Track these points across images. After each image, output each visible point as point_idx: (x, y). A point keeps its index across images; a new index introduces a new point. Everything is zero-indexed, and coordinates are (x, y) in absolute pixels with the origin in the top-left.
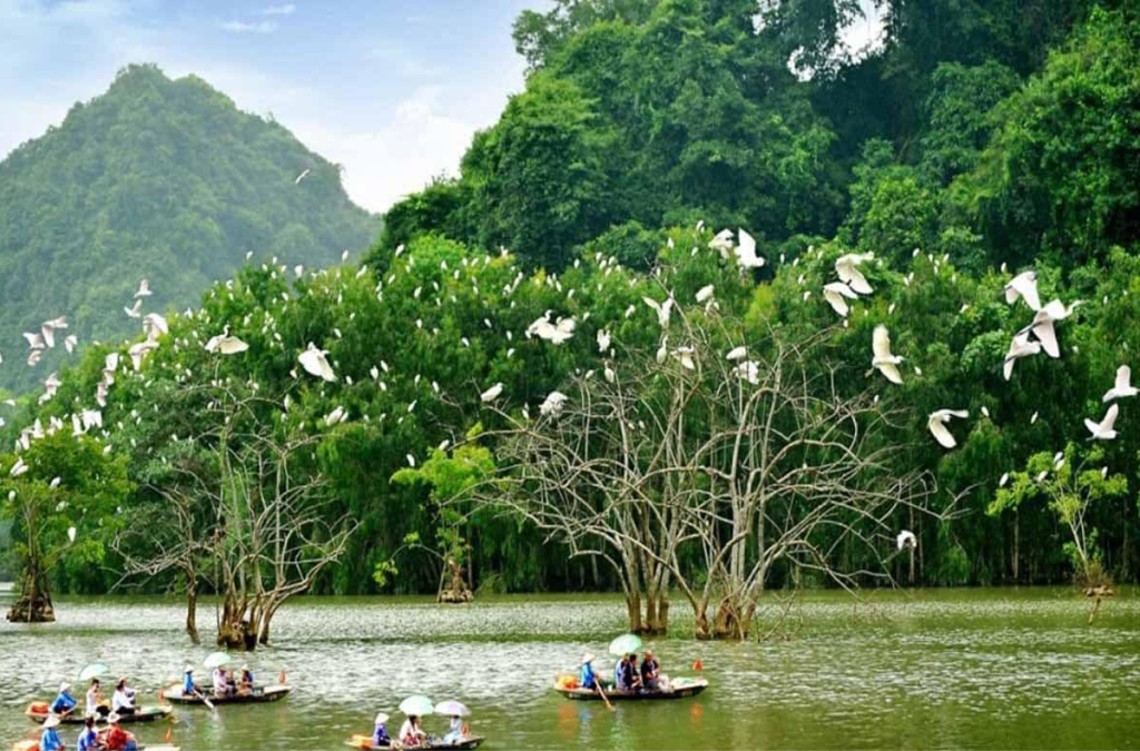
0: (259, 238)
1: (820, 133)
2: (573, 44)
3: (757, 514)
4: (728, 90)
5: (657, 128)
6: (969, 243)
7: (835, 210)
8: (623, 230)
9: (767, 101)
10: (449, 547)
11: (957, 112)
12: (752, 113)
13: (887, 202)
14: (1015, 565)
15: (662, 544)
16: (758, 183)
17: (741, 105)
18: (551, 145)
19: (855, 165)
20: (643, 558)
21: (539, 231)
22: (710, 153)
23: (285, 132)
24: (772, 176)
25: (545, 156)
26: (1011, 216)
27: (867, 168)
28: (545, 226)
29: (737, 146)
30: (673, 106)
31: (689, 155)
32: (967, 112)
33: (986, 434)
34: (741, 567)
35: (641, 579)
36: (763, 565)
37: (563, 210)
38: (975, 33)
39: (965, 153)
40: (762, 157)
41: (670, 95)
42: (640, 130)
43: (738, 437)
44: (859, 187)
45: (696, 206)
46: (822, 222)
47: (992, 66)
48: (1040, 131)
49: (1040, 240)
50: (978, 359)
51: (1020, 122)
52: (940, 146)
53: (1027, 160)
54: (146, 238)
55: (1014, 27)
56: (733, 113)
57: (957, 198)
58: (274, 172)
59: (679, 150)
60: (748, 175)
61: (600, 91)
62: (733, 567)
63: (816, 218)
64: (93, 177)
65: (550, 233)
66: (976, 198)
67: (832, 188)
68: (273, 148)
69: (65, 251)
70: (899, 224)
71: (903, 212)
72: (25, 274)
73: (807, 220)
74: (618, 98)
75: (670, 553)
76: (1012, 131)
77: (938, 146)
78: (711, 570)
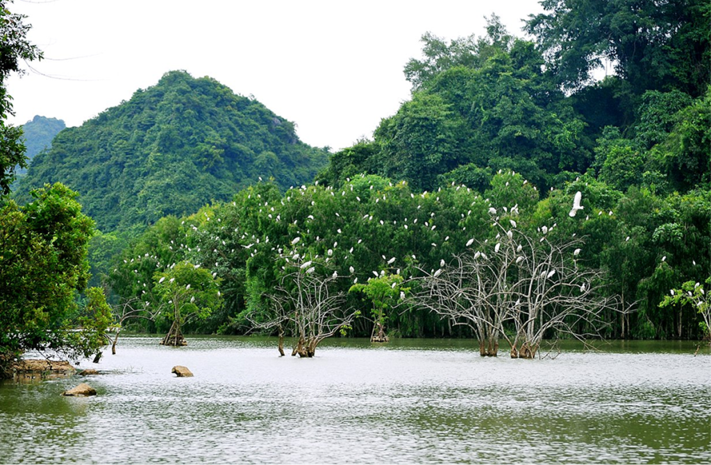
0: (246, 158)
1: (578, 123)
2: (439, 77)
3: (540, 310)
4: (526, 101)
5: (485, 118)
6: (660, 178)
7: (586, 159)
8: (466, 167)
9: (548, 107)
10: (377, 317)
11: (655, 114)
12: (540, 112)
13: (615, 157)
14: (680, 331)
15: (496, 321)
16: (543, 146)
17: (533, 109)
18: (426, 127)
19: (598, 138)
20: (487, 326)
21: (418, 168)
22: (515, 132)
23: (262, 106)
24: (551, 143)
25: (422, 132)
26: (684, 165)
27: (604, 140)
28: (421, 165)
29: (531, 128)
30: (494, 108)
31: (504, 132)
32: (662, 114)
33: (664, 269)
34: (532, 331)
35: (486, 334)
36: (542, 331)
37: (433, 158)
38: (666, 76)
39: (660, 134)
40: (545, 134)
41: (493, 103)
42: (476, 120)
43: (532, 281)
44: (599, 149)
45: (507, 156)
46: (579, 165)
47: (676, 92)
48: (701, 126)
49: (701, 177)
50: (662, 235)
51: (690, 120)
52: (646, 130)
53: (694, 139)
54: (179, 157)
55: (689, 74)
56: (528, 112)
57: (653, 156)
58: (254, 125)
59: (498, 131)
60: (537, 142)
61: (453, 101)
62: (529, 331)
63: (576, 163)
64: (148, 127)
65: (424, 168)
66: (665, 156)
67: (585, 149)
68: (254, 113)
69: (131, 163)
70: (622, 168)
71: (624, 162)
72: (108, 173)
73: (571, 164)
74: (464, 104)
75: (499, 325)
76: (685, 125)
77: (644, 130)
78: (518, 332)
